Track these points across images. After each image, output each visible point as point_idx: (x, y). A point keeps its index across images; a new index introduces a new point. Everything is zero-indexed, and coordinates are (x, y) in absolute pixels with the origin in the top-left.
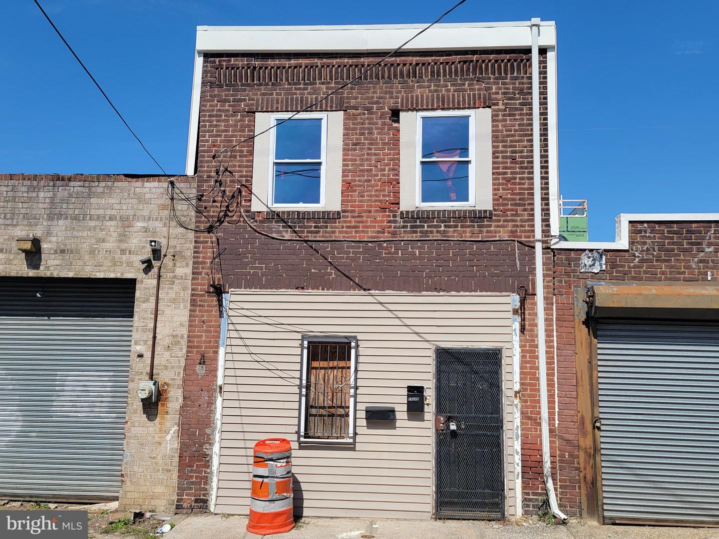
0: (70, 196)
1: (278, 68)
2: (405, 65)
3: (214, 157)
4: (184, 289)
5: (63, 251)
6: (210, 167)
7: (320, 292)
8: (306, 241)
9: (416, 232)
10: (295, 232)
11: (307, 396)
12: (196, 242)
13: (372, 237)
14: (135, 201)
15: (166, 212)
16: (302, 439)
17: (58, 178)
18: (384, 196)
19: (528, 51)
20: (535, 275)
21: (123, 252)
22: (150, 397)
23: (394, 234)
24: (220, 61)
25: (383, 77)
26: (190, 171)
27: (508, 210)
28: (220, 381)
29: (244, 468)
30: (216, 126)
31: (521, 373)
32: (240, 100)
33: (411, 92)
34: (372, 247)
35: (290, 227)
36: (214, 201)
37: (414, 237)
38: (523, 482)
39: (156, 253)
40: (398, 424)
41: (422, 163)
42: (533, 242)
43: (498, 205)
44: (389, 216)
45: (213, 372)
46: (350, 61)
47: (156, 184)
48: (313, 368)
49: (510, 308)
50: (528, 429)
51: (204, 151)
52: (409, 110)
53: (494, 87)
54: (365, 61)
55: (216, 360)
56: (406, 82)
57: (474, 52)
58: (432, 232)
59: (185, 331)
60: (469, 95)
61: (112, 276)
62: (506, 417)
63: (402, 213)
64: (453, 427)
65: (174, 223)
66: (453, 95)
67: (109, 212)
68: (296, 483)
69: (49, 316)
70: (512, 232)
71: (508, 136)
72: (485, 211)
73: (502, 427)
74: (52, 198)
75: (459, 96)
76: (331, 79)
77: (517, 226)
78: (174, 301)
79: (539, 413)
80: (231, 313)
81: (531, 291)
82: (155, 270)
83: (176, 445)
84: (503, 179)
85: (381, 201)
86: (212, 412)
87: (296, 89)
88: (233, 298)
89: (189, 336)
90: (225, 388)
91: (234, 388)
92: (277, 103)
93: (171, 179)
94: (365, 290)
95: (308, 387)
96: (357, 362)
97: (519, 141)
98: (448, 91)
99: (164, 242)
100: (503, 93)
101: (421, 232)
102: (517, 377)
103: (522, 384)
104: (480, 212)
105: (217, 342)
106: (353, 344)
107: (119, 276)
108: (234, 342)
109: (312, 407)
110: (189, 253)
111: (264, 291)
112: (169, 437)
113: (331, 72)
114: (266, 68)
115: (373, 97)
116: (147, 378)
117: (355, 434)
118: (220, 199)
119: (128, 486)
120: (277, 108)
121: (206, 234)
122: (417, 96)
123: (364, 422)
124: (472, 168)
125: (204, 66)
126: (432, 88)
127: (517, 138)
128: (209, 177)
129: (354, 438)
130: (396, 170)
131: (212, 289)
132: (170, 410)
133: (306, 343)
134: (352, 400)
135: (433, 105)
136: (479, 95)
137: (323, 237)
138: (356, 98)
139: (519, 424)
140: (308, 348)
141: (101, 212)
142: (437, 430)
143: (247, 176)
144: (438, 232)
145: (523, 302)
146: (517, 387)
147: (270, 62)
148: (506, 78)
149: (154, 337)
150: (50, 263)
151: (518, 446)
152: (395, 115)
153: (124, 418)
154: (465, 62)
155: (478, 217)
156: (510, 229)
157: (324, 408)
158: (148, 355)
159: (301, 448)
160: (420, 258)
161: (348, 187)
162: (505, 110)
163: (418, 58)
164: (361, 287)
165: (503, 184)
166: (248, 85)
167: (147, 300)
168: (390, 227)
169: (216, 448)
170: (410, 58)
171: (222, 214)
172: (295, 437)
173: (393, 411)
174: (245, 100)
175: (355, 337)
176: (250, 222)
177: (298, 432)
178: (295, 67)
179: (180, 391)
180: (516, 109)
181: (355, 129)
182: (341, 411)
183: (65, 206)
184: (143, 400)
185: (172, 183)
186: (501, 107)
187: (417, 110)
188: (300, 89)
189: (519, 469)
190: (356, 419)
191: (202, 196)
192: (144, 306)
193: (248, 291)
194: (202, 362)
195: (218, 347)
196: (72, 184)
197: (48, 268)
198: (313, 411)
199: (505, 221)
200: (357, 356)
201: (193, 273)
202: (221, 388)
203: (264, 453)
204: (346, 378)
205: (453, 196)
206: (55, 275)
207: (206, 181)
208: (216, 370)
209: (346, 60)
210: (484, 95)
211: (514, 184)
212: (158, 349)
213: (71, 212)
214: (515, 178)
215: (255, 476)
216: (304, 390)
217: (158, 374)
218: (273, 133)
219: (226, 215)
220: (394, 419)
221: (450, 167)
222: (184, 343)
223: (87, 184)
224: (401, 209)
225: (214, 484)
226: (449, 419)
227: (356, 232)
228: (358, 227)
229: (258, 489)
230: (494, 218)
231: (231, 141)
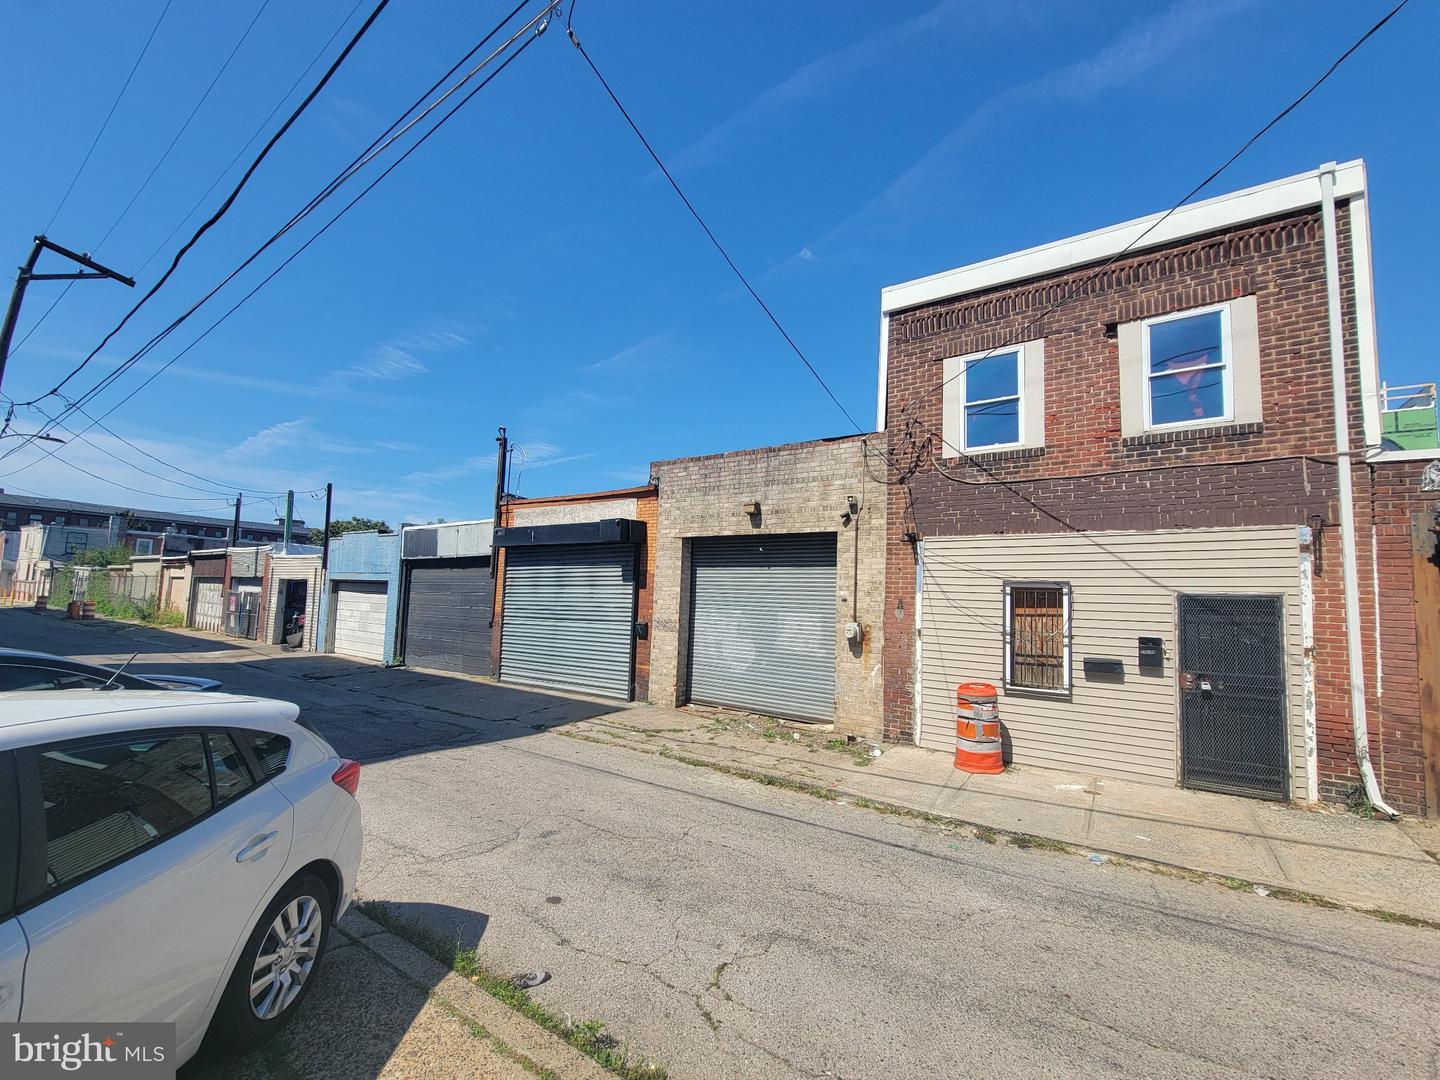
0: (781, 464)
1: (966, 309)
2: (1122, 270)
3: (903, 411)
4: (881, 539)
5: (777, 512)
6: (900, 421)
7: (1023, 535)
8: (1004, 483)
9: (1146, 461)
10: (991, 475)
11: (1012, 643)
12: (889, 494)
13: (1085, 472)
14: (833, 462)
15: (861, 469)
16: (1008, 686)
17: (770, 450)
18: (1099, 424)
19: (1316, 209)
20: (1338, 500)
21: (825, 508)
22: (855, 637)
23: (1115, 465)
24: (905, 317)
25: (1093, 290)
26: (881, 428)
27: (1290, 419)
28: (918, 625)
29: (948, 709)
30: (904, 380)
31: (1315, 626)
32: (927, 351)
33: (1133, 299)
34: (1085, 485)
35: (985, 470)
36: (905, 454)
37: (1143, 466)
38: (1319, 761)
39: (854, 507)
40: (1127, 678)
41: (1151, 379)
42: (1335, 456)
43: (1272, 415)
44: (1107, 446)
45: (911, 616)
46: (1050, 283)
47: (850, 444)
48: (1018, 615)
49: (1295, 544)
50: (1327, 697)
51: (893, 407)
52: (1131, 320)
53: (1260, 268)
54: (1069, 278)
55: (913, 605)
56: (1126, 289)
57: (1225, 231)
58: (1168, 459)
59: (882, 578)
60: (1220, 287)
61: (817, 530)
62: (1290, 680)
63: (1125, 440)
64: (1206, 686)
65: (867, 479)
66: (1195, 291)
67: (812, 474)
68: (1004, 729)
69: (769, 566)
70: (1296, 446)
71: (1285, 325)
72: (1251, 425)
73: (1283, 691)
74: (767, 467)
75: (1203, 290)
76: (1027, 306)
77: (1306, 439)
78: (871, 550)
79: (1348, 677)
80: (926, 560)
81: (1331, 521)
82: (854, 522)
83: (880, 681)
84: (1279, 380)
85: (1095, 430)
86: (913, 653)
87: (987, 326)
88: (928, 545)
89: (886, 583)
90: (924, 632)
91: (933, 632)
92: (967, 345)
93: (864, 436)
94: (1078, 531)
95: (1012, 635)
96: (1071, 610)
97: (1304, 329)
98: (1189, 286)
99: (859, 496)
100: (1274, 273)
101: (1153, 460)
102: (1308, 630)
103: (1316, 640)
104: (1242, 426)
105: (914, 588)
106: (1065, 590)
107: (823, 530)
108: (931, 588)
109: (1018, 655)
110: (883, 505)
111: (959, 538)
112: (873, 673)
113: (1027, 299)
114: (953, 312)
115: (1080, 316)
116: (852, 620)
117: (1071, 685)
118: (911, 450)
119: (840, 712)
120: (967, 350)
121: (899, 486)
122: (1141, 303)
123: (1083, 674)
124: (1227, 377)
125: (890, 326)
126: (1163, 288)
127: (1301, 325)
128: (899, 430)
129: (1070, 689)
130: (1115, 392)
131: (906, 538)
132: (873, 650)
133: (1008, 590)
134: (1066, 650)
135: (1164, 307)
136: (1236, 282)
137: (1024, 477)
138: (1059, 321)
139: (1312, 690)
140: (1011, 594)
141: (805, 475)
142: (1182, 689)
143: (938, 424)
144: (1177, 458)
145: (1317, 536)
146: (1309, 643)
147: (958, 306)
148: (1279, 252)
149: (856, 584)
150: (768, 522)
151: (1310, 716)
152: (1111, 329)
153: (834, 654)
154: (1211, 247)
155: (1240, 434)
156: (1293, 443)
157: (1032, 656)
158: (851, 599)
159: (1007, 695)
160: (1153, 490)
161: (1052, 420)
162: (1279, 293)
163: (1141, 258)
164: (1072, 529)
165: (1279, 387)
166: (935, 334)
167: (848, 551)
168: (1110, 458)
169: (918, 687)
170: (1130, 260)
171: (913, 465)
172: (1001, 684)
173: (1119, 664)
174: (932, 349)
175: (1067, 583)
176: (942, 469)
177: (1003, 679)
178: (985, 304)
179: (881, 633)
180: (1299, 288)
181: (1060, 355)
182: (1054, 661)
183: (777, 473)
184: (849, 639)
185: (865, 441)
186: (1272, 288)
187: (1142, 319)
188: (992, 325)
189: (1313, 744)
190: (1071, 669)
191: (893, 450)
192: (845, 555)
193: (944, 538)
194: (901, 606)
195: (914, 593)
196: (781, 453)
197: (766, 526)
198: (1020, 659)
199: (1283, 434)
200: (1071, 603)
201: (888, 524)
202: (919, 631)
203: (968, 695)
204: (1059, 626)
205: (1199, 411)
206: (773, 533)
207: (896, 435)
208: (914, 614)
209: (1045, 282)
210: (1245, 281)
211: (1300, 384)
212: (859, 594)
213: (782, 477)
214: (1300, 377)
215: (960, 717)
216: (1008, 637)
217: (861, 617)
218: (963, 378)
219: (917, 466)
220: (1122, 673)
221: (1193, 377)
222: (882, 588)
223: (793, 452)
224: (1123, 436)
225: (918, 720)
226: (1200, 677)
227: (1065, 468)
228: (1067, 462)
229: (964, 729)
230: (1265, 432)
231: (920, 393)
